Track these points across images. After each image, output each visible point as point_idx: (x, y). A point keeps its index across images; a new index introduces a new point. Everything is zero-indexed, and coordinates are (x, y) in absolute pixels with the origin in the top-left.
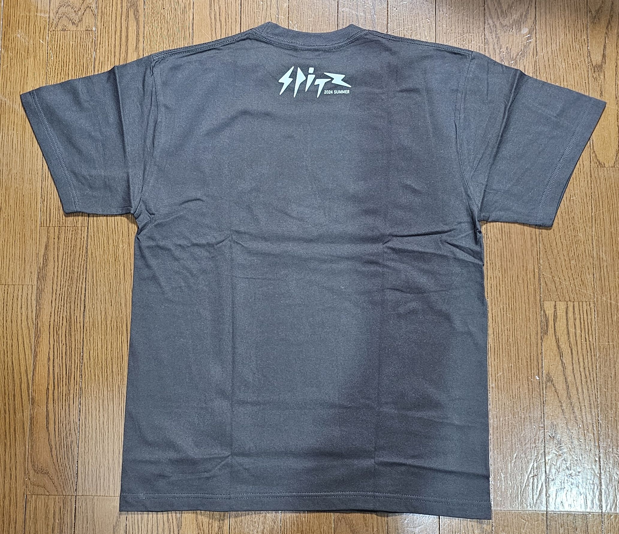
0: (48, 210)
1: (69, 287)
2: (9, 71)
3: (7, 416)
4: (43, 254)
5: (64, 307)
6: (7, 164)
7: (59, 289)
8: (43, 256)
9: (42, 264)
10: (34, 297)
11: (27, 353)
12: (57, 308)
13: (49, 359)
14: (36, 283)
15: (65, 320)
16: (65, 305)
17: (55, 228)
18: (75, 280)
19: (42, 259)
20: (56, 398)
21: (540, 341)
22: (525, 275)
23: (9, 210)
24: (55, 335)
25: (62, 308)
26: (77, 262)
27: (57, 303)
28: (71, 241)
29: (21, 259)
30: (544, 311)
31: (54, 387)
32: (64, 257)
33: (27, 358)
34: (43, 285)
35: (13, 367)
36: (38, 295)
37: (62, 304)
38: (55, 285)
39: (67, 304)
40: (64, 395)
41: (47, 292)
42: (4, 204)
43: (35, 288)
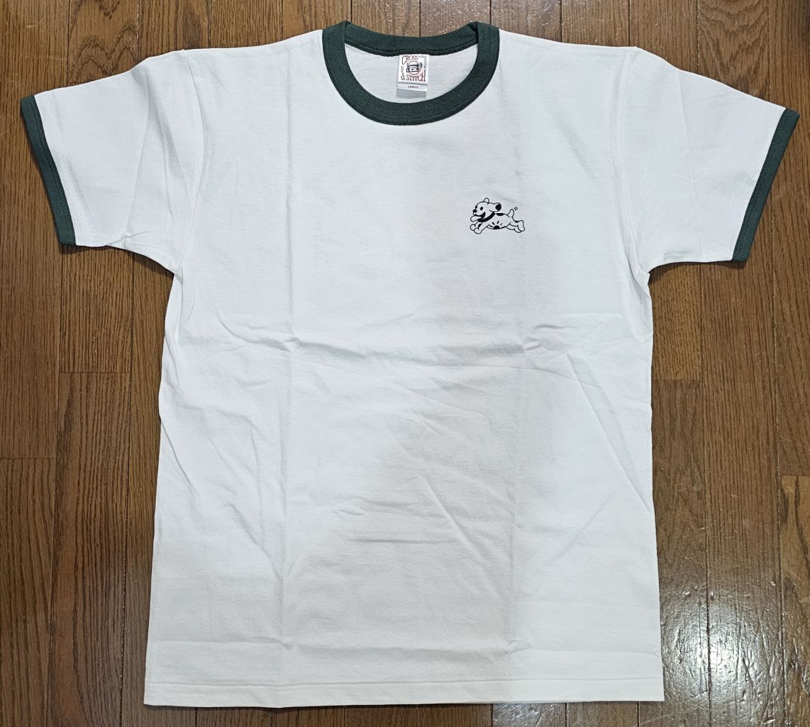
0: (71, 347)
1: (104, 462)
2: (8, 141)
3: (15, 652)
4: (64, 413)
5: (97, 490)
6: (8, 280)
7: (88, 464)
8: (65, 416)
9: (63, 426)
10: (52, 477)
11: (43, 560)
12: (86, 492)
13: (76, 566)
14: (54, 456)
15: (98, 510)
16: (99, 487)
17: (83, 375)
18: (112, 453)
19: (63, 421)
20: (88, 624)
21: (776, 532)
22: (755, 438)
23: (13, 348)
24: (85, 531)
25: (95, 492)
26: (115, 424)
27: (87, 485)
28: (106, 394)
29: (31, 421)
30: (782, 490)
31: (85, 607)
32: (96, 418)
33: (43, 566)
34: (66, 458)
35: (22, 579)
36: (58, 473)
37: (95, 486)
38: (83, 459)
39: (101, 485)
40: (100, 617)
41: (72, 469)
42: (5, 340)
43: (54, 463)
